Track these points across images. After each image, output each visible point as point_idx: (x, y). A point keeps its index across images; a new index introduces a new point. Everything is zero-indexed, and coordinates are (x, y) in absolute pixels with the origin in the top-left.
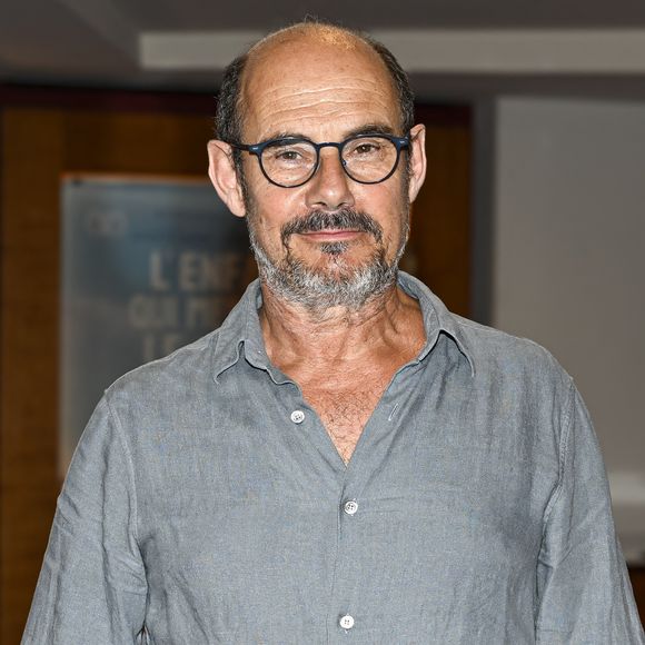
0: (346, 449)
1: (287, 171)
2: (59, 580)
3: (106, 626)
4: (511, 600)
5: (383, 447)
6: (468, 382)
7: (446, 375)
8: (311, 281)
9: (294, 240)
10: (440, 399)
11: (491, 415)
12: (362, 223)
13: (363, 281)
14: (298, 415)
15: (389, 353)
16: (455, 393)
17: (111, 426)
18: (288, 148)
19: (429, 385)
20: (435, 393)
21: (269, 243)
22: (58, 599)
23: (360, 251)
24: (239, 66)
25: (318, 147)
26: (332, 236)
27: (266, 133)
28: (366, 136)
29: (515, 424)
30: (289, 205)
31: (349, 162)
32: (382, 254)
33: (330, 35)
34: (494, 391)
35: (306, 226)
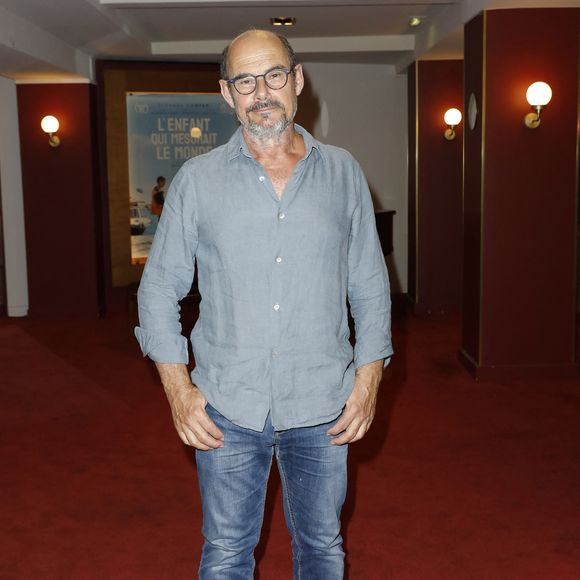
0: (279, 193)
1: (246, 88)
2: (165, 237)
3: (183, 254)
4: (341, 247)
5: (294, 192)
6: (323, 166)
7: (315, 163)
8: (258, 128)
9: (251, 114)
10: (314, 173)
11: (333, 179)
12: (276, 104)
13: (279, 127)
14: (262, 178)
15: (293, 157)
16: (319, 172)
17: (187, 179)
18: (245, 79)
19: (308, 168)
20: (311, 171)
21: (242, 115)
22: (165, 242)
23: (274, 115)
24: (226, 51)
25: (256, 77)
26: (265, 111)
27: (236, 74)
28: (274, 71)
29: (341, 182)
30: (249, 101)
31: (269, 82)
32: (285, 116)
33: (261, 34)
34: (333, 168)
35: (254, 109)
